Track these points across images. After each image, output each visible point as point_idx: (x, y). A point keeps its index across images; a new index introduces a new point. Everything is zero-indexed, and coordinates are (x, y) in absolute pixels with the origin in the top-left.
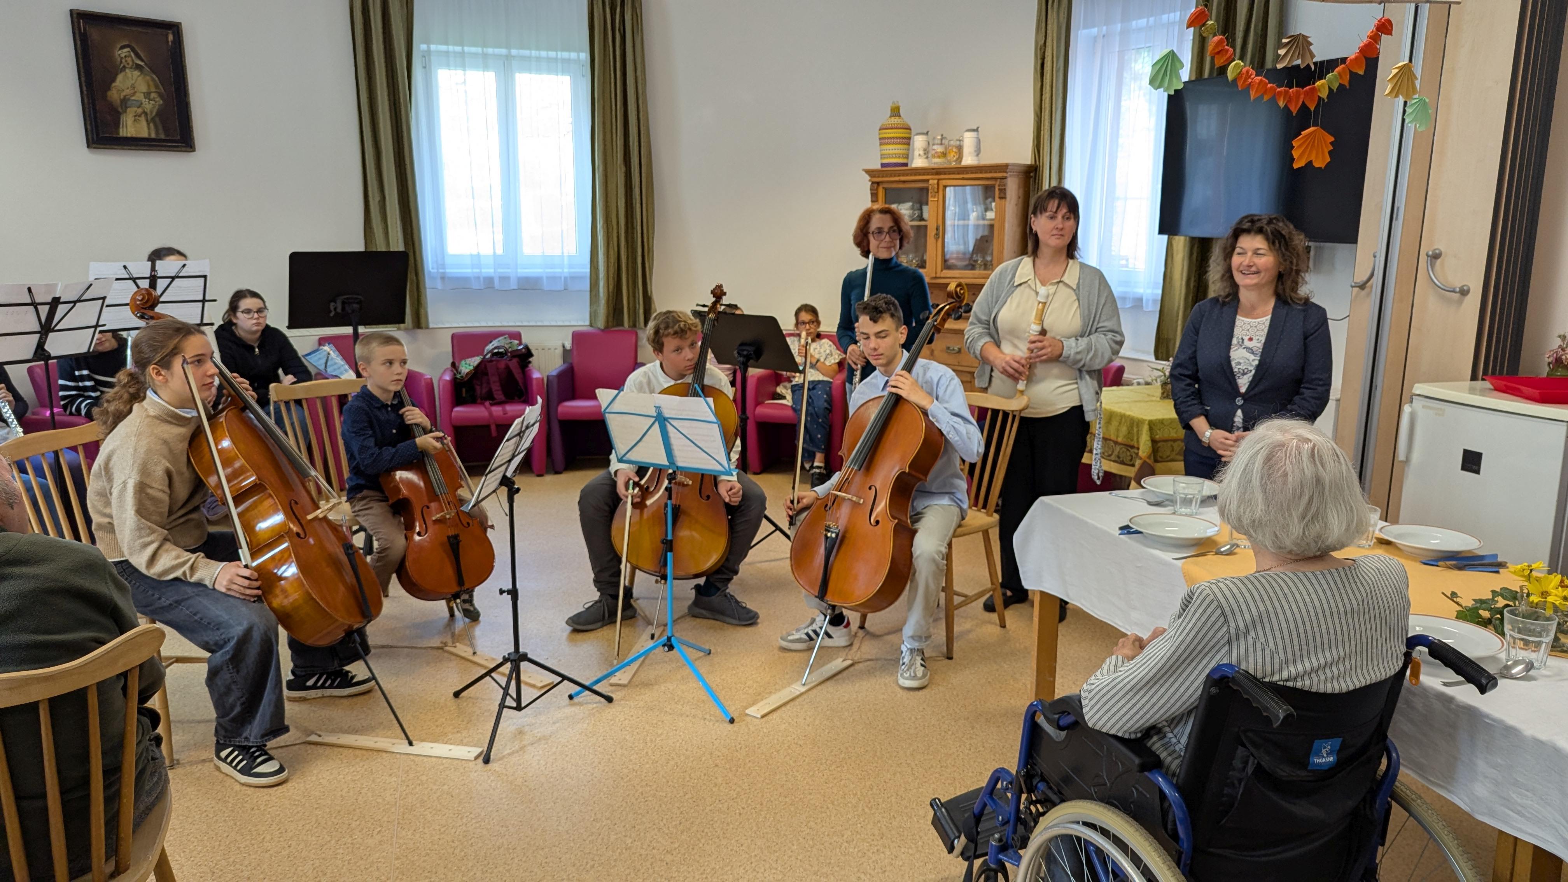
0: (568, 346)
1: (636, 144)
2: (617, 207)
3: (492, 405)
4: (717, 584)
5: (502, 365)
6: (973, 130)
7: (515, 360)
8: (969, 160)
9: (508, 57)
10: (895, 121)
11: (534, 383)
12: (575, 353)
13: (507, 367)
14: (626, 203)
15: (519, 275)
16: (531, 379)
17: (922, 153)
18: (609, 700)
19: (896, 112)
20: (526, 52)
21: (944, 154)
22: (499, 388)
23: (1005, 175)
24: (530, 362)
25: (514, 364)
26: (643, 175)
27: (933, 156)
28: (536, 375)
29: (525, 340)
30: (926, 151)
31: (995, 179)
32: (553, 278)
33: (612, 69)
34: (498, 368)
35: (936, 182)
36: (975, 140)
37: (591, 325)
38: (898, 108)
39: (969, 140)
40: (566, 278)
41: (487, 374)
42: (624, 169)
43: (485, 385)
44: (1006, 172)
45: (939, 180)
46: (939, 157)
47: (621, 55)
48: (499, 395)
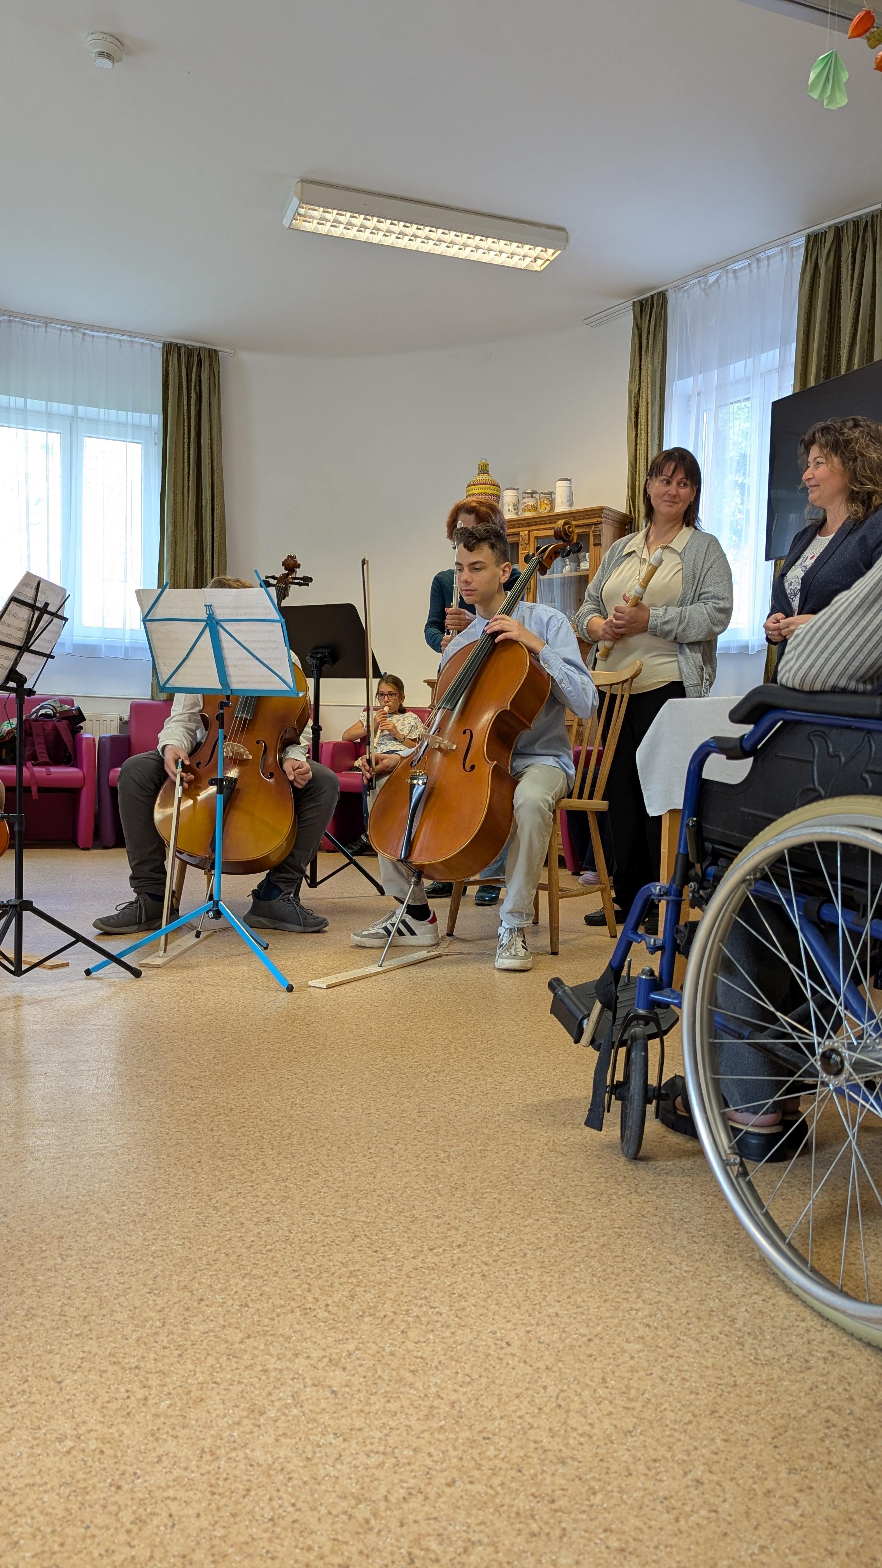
0: (126, 717)
1: (209, 506)
2: (186, 572)
3: (34, 765)
4: (279, 885)
5: (49, 725)
6: (566, 480)
7: (64, 722)
8: (561, 507)
9: (74, 418)
10: (483, 477)
11: (84, 742)
12: (133, 723)
13: (55, 729)
14: (196, 568)
15: (75, 642)
16: (81, 739)
17: (511, 508)
18: (137, 974)
19: (484, 469)
20: (92, 411)
21: (535, 508)
22: (44, 751)
23: (600, 519)
24: (81, 728)
25: (63, 726)
26: (215, 539)
27: (524, 510)
28: (86, 735)
29: (76, 705)
30: (516, 507)
31: (590, 525)
32: (112, 647)
33: (186, 428)
34: (44, 730)
35: (526, 533)
36: (568, 489)
37: (152, 699)
38: (486, 465)
39: (561, 490)
40: (127, 648)
41: (31, 735)
42: (194, 532)
43: (28, 747)
44: (601, 517)
45: (529, 531)
46: (530, 511)
47: (196, 415)
48: (44, 757)
